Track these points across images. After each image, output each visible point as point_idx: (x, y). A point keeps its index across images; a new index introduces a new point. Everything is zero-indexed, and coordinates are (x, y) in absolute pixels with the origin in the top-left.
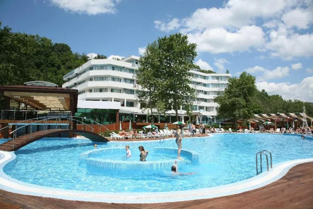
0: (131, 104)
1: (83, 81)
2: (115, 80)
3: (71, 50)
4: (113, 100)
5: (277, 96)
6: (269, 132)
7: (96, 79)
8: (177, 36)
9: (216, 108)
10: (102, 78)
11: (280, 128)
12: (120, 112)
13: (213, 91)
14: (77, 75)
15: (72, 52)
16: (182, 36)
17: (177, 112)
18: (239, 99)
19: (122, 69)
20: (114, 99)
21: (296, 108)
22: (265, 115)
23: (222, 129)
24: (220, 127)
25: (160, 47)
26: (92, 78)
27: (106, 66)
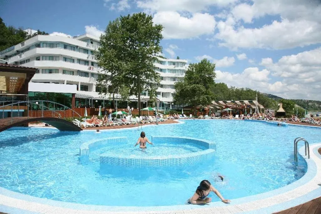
0: (85, 88)
1: (27, 60)
2: (67, 60)
3: (3, 21)
4: (65, 82)
5: (223, 84)
6: (229, 119)
7: (44, 58)
8: (140, 15)
9: (172, 94)
10: (52, 57)
11: (239, 114)
12: (76, 96)
13: (169, 77)
14: (18, 52)
15: (5, 25)
16: (147, 16)
17: (139, 97)
18: (199, 85)
19: (75, 48)
20: (67, 81)
21: (247, 96)
22: (221, 102)
23: (184, 115)
24: (183, 113)
25: (123, 26)
26: (39, 57)
27: (57, 44)
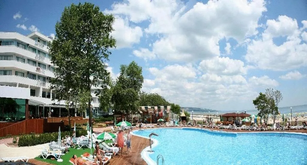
0: (33, 93)
2: (19, 59)
4: (18, 85)
10: (7, 57)
12: (30, 103)
27: (11, 42)
